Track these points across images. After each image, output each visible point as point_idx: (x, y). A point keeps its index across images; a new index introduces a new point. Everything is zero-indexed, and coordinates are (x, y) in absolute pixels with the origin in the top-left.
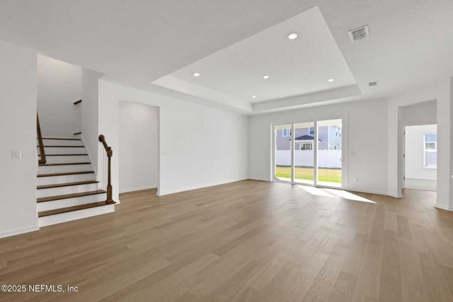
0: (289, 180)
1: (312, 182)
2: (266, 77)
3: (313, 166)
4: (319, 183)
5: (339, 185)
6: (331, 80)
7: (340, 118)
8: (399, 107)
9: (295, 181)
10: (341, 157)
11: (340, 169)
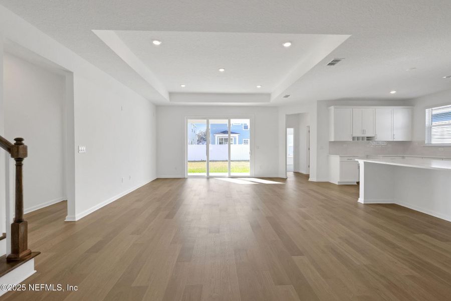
0: (205, 174)
1: (227, 174)
2: (222, 70)
3: (228, 159)
4: (233, 174)
5: (248, 174)
6: (259, 87)
7: (248, 118)
8: (286, 115)
9: (211, 174)
10: (249, 151)
11: (248, 161)
